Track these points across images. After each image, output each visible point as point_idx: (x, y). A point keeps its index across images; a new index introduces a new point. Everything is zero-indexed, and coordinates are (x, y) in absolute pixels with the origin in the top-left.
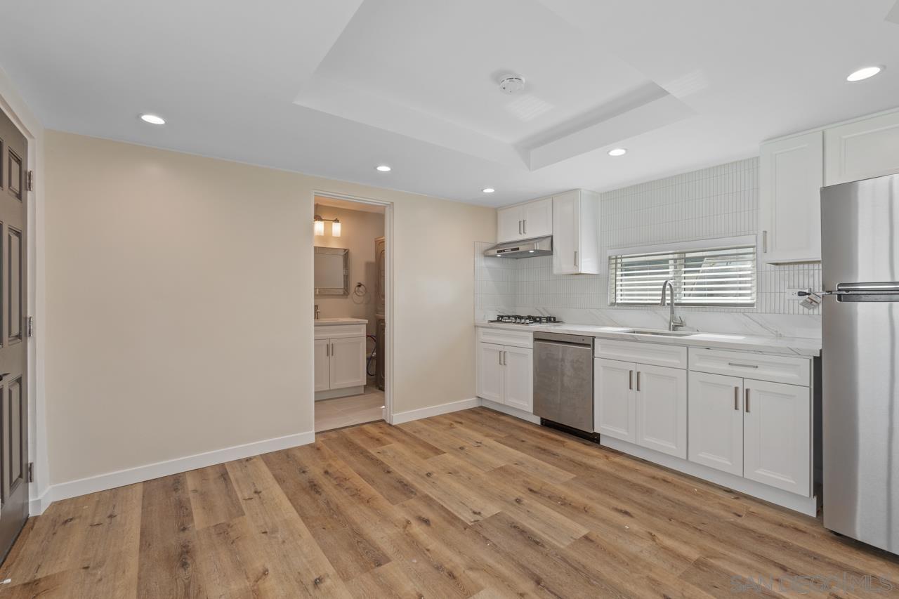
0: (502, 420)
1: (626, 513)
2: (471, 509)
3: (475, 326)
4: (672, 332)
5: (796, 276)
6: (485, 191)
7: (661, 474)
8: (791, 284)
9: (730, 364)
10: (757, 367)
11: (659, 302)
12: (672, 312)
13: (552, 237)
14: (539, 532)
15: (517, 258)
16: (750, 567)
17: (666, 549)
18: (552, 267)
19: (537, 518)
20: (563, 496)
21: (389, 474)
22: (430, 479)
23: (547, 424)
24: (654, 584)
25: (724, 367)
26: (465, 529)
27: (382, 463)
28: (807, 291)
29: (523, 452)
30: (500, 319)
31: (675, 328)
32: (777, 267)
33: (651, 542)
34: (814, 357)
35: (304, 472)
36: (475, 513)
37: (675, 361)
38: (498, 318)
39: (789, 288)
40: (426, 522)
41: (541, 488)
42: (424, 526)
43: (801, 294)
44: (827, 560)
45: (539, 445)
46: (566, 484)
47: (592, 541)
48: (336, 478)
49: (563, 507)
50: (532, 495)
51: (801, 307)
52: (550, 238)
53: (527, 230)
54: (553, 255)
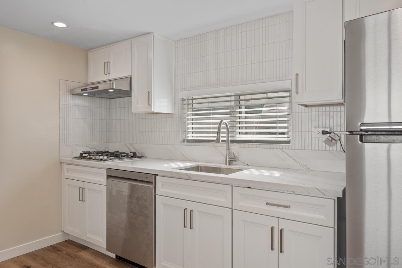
3: (61, 163)
4: (228, 166)
5: (320, 117)
6: (56, 25)
8: (317, 124)
9: (267, 204)
10: (289, 207)
11: (215, 139)
12: (228, 149)
13: (131, 78)
15: (110, 99)
18: (130, 107)
25: (262, 207)
28: (328, 130)
32: (307, 109)
34: (338, 198)
38: (81, 154)
39: (315, 127)
43: (324, 133)
51: (324, 144)
52: (129, 79)
53: (111, 71)
54: (131, 96)
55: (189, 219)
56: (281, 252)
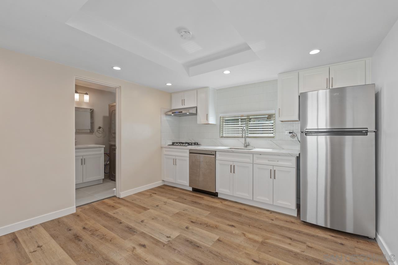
0: (175, 190)
1: (233, 226)
2: (166, 236)
3: (161, 147)
4: (245, 148)
5: (288, 126)
6: (167, 84)
7: (243, 207)
8: (287, 129)
9: (268, 160)
10: (278, 161)
11: (241, 136)
12: (245, 140)
13: (197, 107)
14: (198, 241)
15: (180, 116)
16: (280, 241)
17: (250, 239)
18: (197, 120)
19: (197, 235)
20: (206, 222)
21: (121, 224)
22: (143, 223)
23: (195, 190)
24: (248, 255)
25: (266, 162)
26: (164, 246)
27: (117, 219)
28: (291, 132)
29: (186, 204)
30: (173, 144)
31: (246, 146)
32: (282, 122)
33: (244, 237)
34: (297, 157)
35: (70, 230)
36: (168, 237)
37: (248, 160)
38: (172, 143)
39: (286, 130)
40: (144, 246)
41: (196, 220)
42: (143, 249)
43: (290, 133)
44: (303, 232)
45: (192, 200)
46: (206, 217)
47: (221, 241)
48: (91, 231)
49: (207, 227)
50: (193, 224)
51: (290, 137)
52: (196, 108)
53: (186, 104)
54: (197, 115)
55: (233, 169)
56: (275, 178)
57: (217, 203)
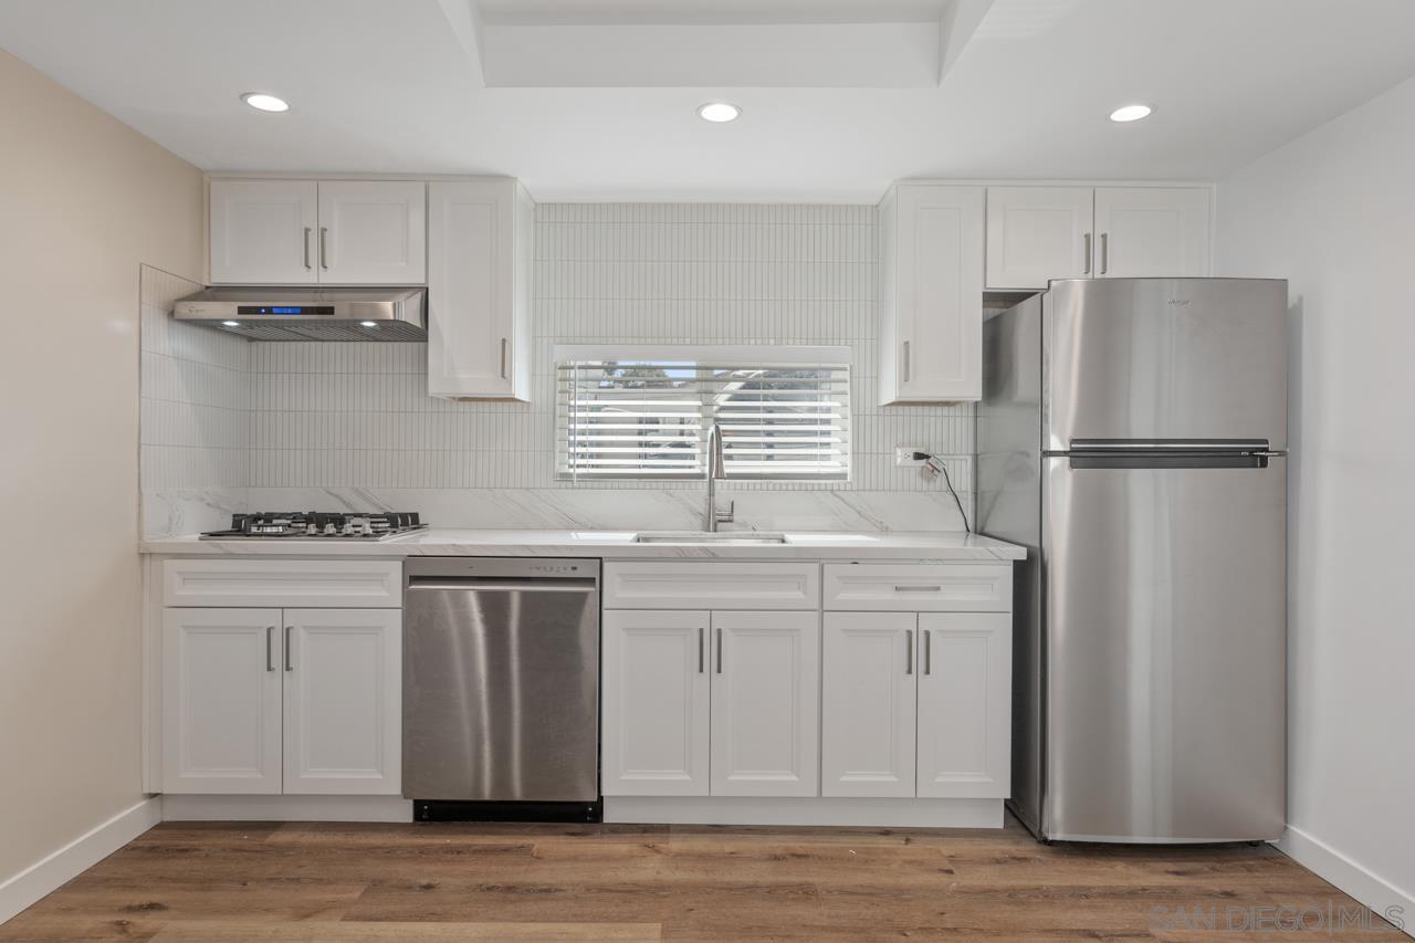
3: (142, 555)
4: (711, 534)
5: (913, 427)
8: (901, 440)
9: (896, 589)
10: (938, 589)
12: (712, 493)
13: (427, 289)
18: (426, 376)
23: (432, 813)
25: (886, 596)
28: (924, 451)
30: (243, 526)
31: (717, 526)
34: (1015, 562)
37: (793, 595)
38: (237, 519)
39: (903, 446)
43: (919, 456)
51: (918, 478)
53: (333, 259)
54: (427, 341)
55: (709, 653)
56: (927, 673)
57: (630, 857)
